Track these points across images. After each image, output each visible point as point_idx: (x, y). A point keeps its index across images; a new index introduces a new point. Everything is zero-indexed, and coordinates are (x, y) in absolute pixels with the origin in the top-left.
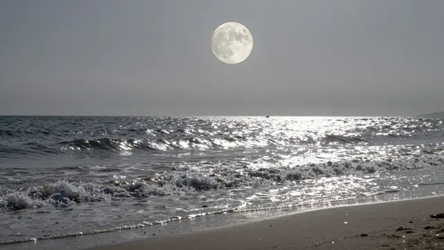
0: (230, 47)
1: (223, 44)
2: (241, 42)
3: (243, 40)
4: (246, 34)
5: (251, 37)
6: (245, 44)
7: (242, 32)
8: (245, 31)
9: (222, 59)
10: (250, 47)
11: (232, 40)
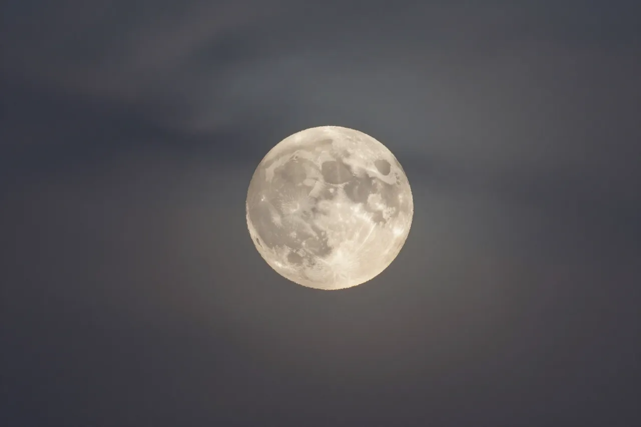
0: (320, 222)
1: (294, 209)
2: (367, 208)
3: (376, 201)
4: (390, 179)
5: (406, 196)
6: (378, 218)
7: (374, 171)
8: (385, 169)
9: (280, 264)
10: (400, 230)
11: (330, 197)
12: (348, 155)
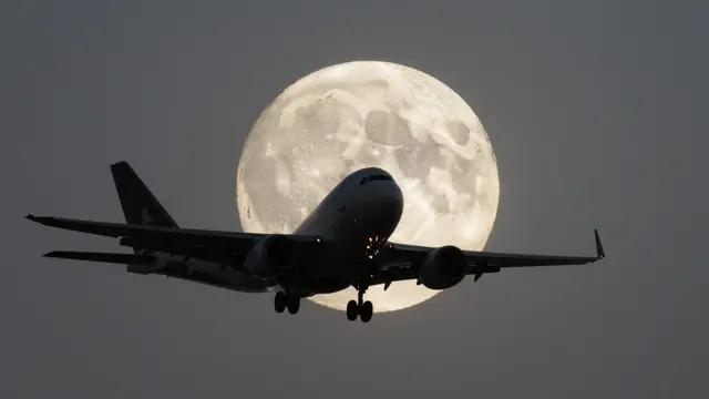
2: (425, 188)
3: (442, 180)
4: (467, 153)
6: (440, 205)
8: (462, 135)
12: (407, 106)
